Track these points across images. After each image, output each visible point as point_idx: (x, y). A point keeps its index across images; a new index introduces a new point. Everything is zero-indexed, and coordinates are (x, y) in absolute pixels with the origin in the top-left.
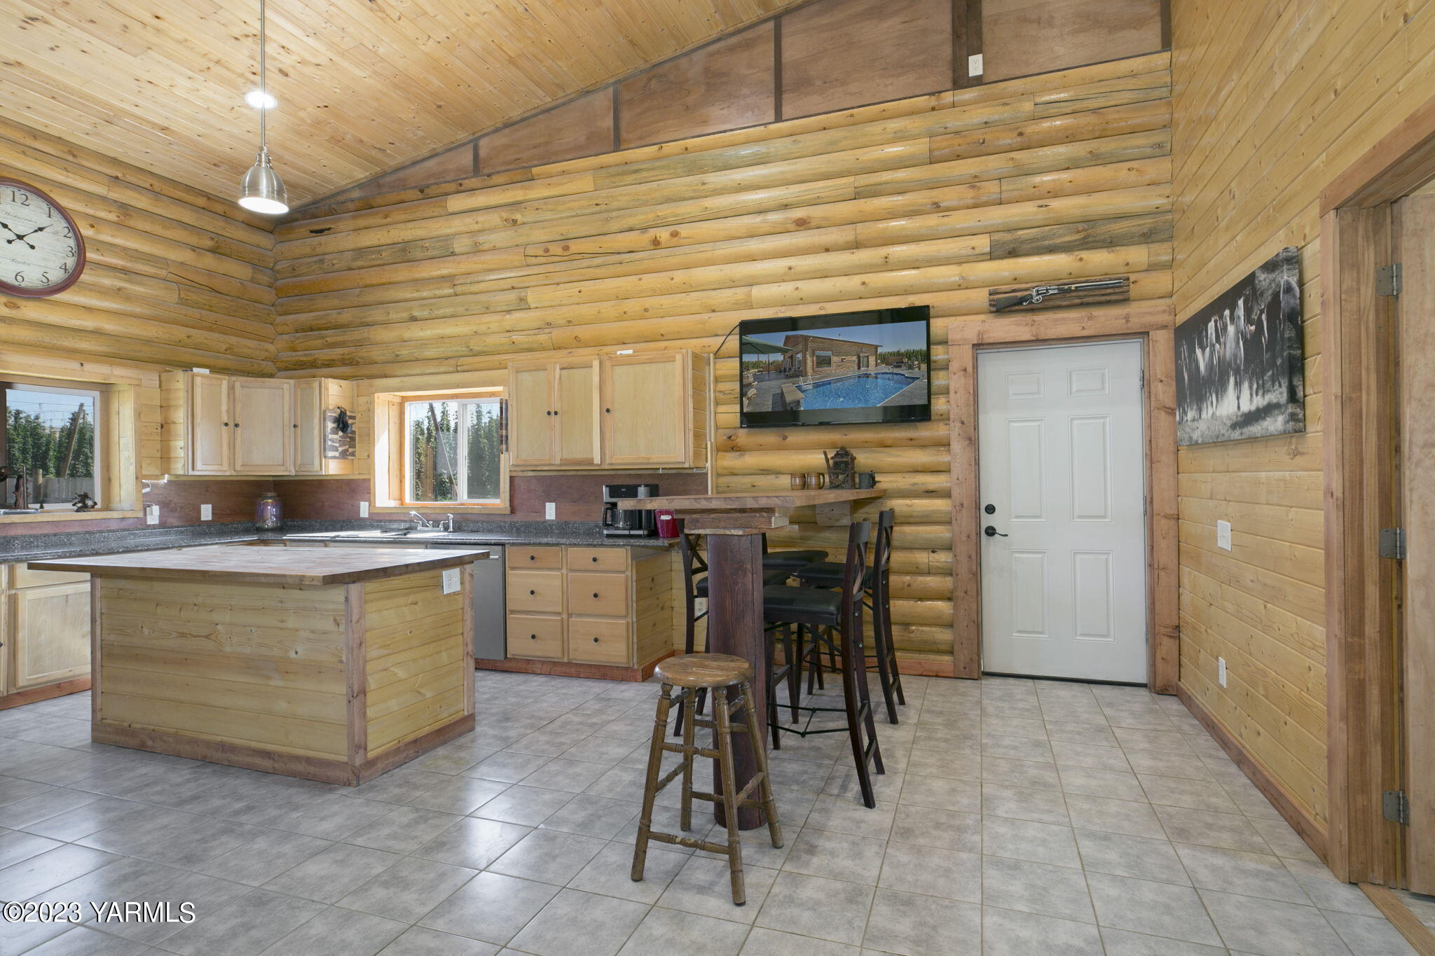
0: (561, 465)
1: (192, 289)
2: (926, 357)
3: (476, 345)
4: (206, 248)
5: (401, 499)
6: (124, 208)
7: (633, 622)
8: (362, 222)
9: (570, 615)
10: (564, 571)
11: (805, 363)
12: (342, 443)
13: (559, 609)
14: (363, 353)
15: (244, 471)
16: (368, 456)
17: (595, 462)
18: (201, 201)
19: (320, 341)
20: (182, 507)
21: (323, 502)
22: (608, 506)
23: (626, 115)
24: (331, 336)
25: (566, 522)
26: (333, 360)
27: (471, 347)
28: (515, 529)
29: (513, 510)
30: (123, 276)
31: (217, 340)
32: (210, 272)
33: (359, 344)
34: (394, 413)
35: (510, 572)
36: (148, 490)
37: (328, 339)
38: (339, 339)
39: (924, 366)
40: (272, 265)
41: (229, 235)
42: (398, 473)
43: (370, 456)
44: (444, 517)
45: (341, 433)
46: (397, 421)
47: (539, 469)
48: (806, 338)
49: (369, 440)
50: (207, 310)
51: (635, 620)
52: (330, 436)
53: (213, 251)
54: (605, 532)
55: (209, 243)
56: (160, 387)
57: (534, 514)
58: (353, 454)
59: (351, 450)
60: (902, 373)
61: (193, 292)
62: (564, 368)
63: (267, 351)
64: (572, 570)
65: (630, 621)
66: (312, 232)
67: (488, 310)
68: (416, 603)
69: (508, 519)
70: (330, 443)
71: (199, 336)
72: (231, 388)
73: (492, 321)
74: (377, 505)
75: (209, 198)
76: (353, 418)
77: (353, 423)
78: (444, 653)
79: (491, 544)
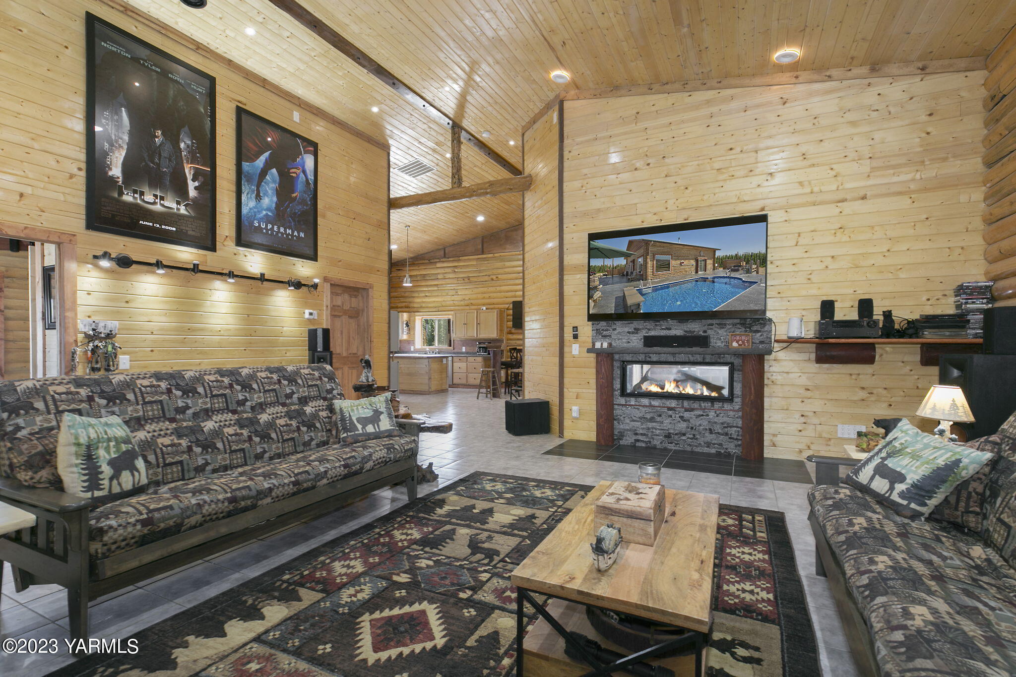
3: (444, 304)
8: (411, 268)
9: (468, 373)
10: (467, 363)
12: (407, 330)
14: (412, 305)
17: (475, 337)
23: (485, 245)
33: (410, 302)
38: (404, 301)
45: (407, 327)
58: (410, 333)
67: (447, 295)
73: (448, 298)
76: (410, 323)
77: (410, 325)
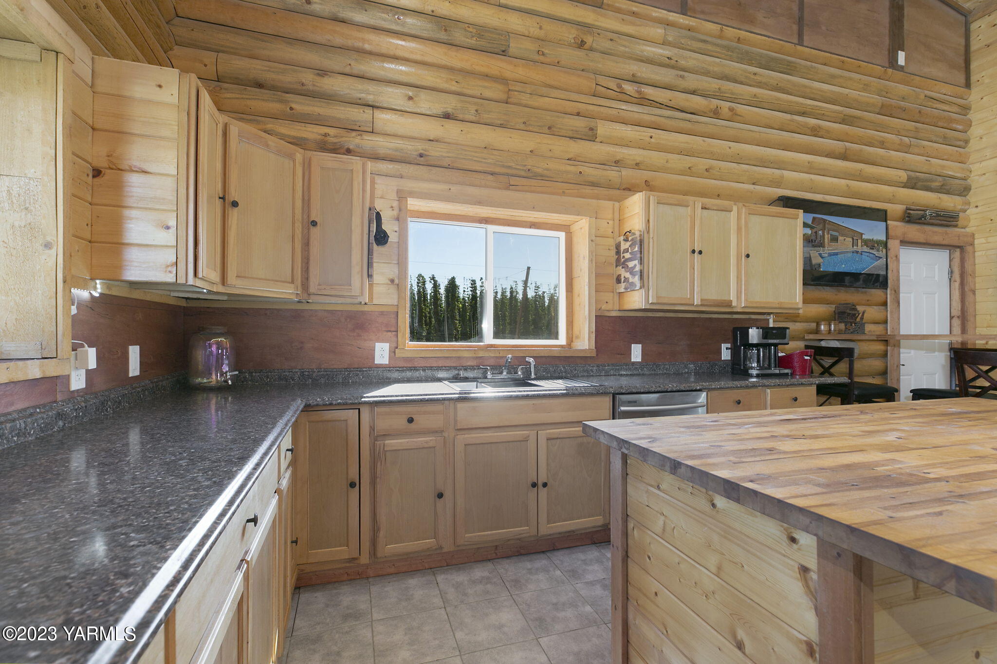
2: (885, 245)
11: (824, 238)
39: (884, 250)
48: (825, 220)
57: (619, 356)
60: (875, 253)
62: (704, 208)
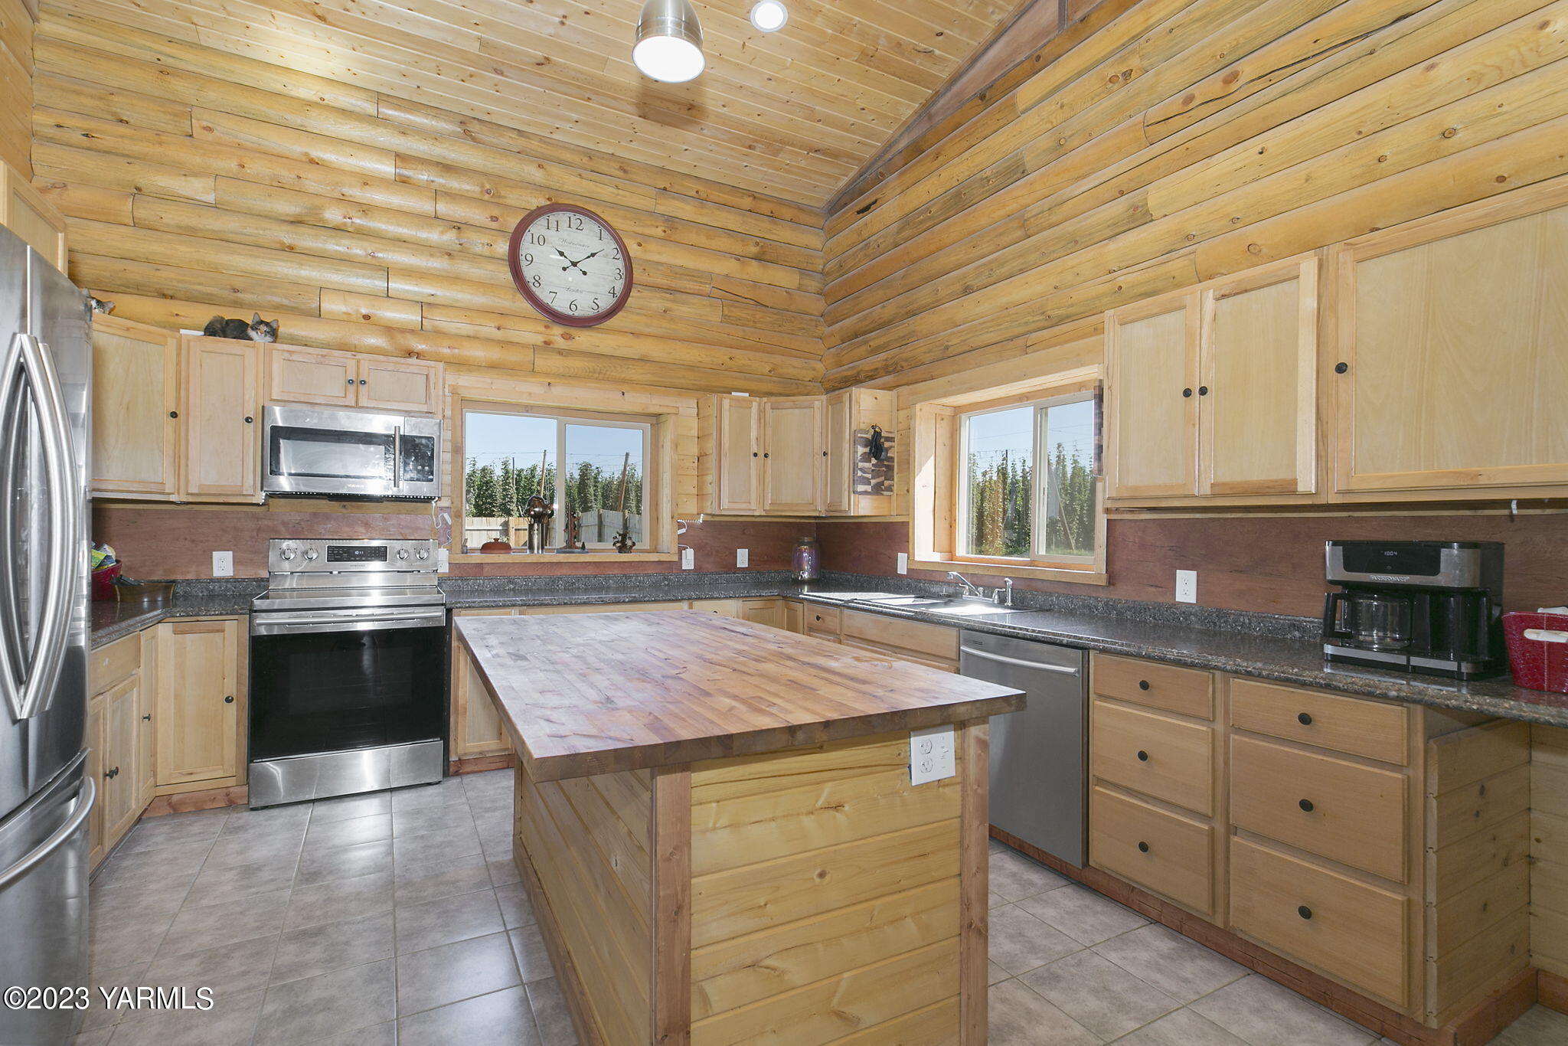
0: (1214, 496)
1: (737, 304)
3: (1057, 307)
4: (750, 255)
5: (951, 551)
6: (671, 222)
7: (1426, 906)
8: (910, 177)
9: (1232, 830)
10: (1219, 727)
12: (876, 474)
13: (1204, 807)
14: (908, 353)
15: (774, 511)
16: (908, 491)
17: (1301, 488)
18: (747, 202)
19: (863, 348)
20: (717, 551)
21: (860, 551)
22: (1339, 590)
24: (876, 339)
25: (1219, 610)
26: (877, 369)
27: (1049, 313)
28: (1114, 617)
29: (1112, 578)
30: (668, 295)
31: (761, 363)
32: (755, 284)
33: (904, 341)
34: (943, 430)
35: (1096, 702)
36: (683, 530)
37: (871, 343)
38: (881, 341)
40: (821, 267)
41: (775, 238)
42: (947, 514)
43: (909, 491)
44: (1001, 583)
45: (874, 461)
46: (948, 442)
47: (1163, 504)
49: (909, 468)
50: (752, 327)
51: (1432, 897)
52: (861, 465)
53: (758, 258)
54: (1329, 649)
55: (753, 250)
56: (698, 415)
57: (1153, 589)
58: (890, 489)
59: (887, 483)
61: (736, 307)
62: (1224, 296)
63: (814, 370)
64: (1238, 730)
65: (1417, 897)
66: (858, 212)
67: (1075, 246)
68: (838, 807)
69: (1103, 595)
70: (860, 473)
71: (743, 358)
72: (762, 412)
74: (917, 558)
75: (755, 198)
76: (891, 439)
77: (891, 447)
78: (909, 920)
79: (1061, 645)
